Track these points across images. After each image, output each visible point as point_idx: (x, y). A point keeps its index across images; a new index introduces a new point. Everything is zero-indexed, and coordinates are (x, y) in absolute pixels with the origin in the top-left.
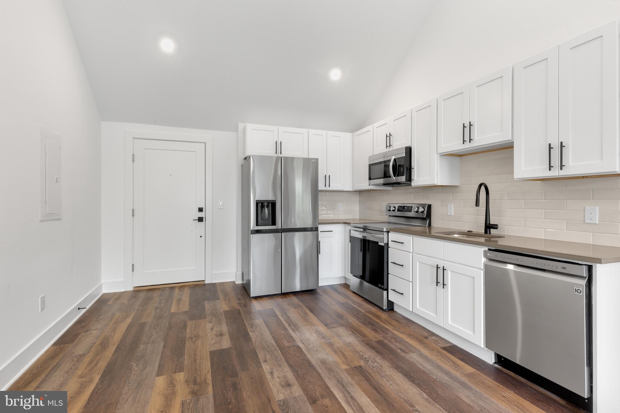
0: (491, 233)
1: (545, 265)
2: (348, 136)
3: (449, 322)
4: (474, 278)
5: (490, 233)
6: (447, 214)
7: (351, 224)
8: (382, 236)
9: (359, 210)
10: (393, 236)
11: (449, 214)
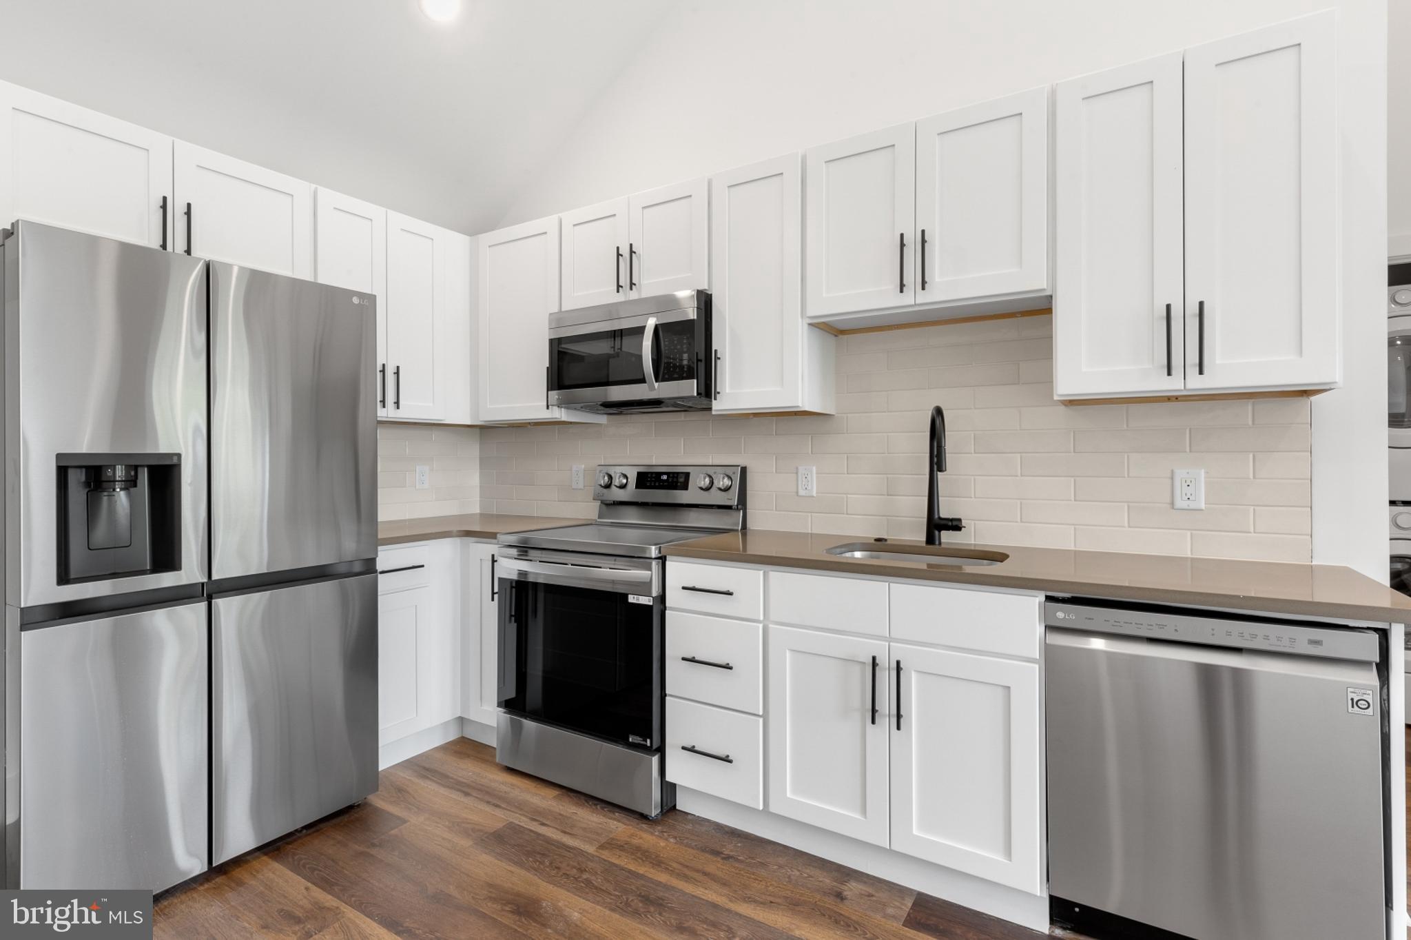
0: (942, 541)
1: (1254, 636)
2: (454, 243)
3: (915, 832)
4: (1009, 687)
5: (940, 544)
6: (797, 492)
7: (498, 536)
8: (646, 573)
9: (481, 487)
10: (680, 571)
11: (802, 492)
